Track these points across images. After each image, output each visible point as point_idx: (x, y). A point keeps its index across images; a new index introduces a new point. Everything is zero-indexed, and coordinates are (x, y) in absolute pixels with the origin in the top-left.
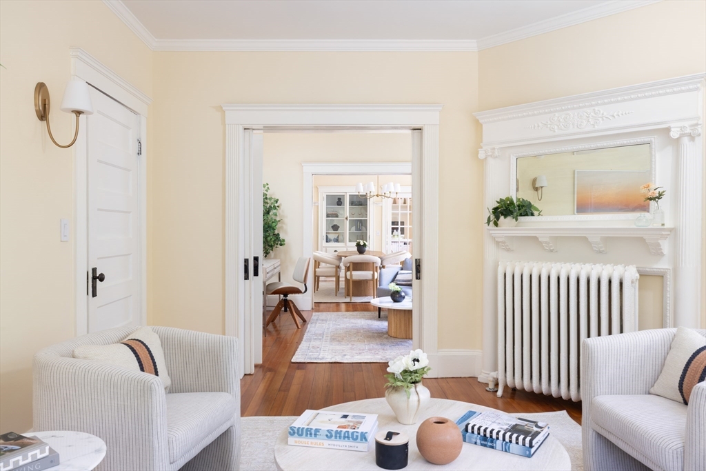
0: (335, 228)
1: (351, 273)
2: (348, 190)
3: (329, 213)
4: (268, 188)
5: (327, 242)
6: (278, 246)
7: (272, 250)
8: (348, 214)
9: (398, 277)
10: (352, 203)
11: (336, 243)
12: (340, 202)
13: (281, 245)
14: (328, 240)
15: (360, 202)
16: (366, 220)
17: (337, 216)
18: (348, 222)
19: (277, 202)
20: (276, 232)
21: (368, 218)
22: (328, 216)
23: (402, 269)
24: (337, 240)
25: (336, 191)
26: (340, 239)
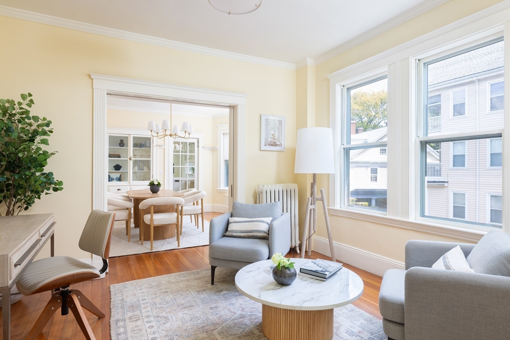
0: (117, 168)
1: (152, 217)
2: (132, 132)
3: (111, 153)
4: (31, 101)
5: (109, 181)
6: (51, 191)
7: (39, 198)
8: (132, 155)
9: (232, 227)
10: (135, 145)
11: (118, 182)
12: (122, 143)
13: (56, 190)
14: (110, 179)
15: (142, 144)
16: (150, 160)
17: (119, 156)
18: (132, 162)
19: (48, 125)
20: (46, 170)
21: (151, 159)
22: (110, 156)
23: (232, 216)
24: (119, 179)
25: (120, 132)
26: (122, 179)
